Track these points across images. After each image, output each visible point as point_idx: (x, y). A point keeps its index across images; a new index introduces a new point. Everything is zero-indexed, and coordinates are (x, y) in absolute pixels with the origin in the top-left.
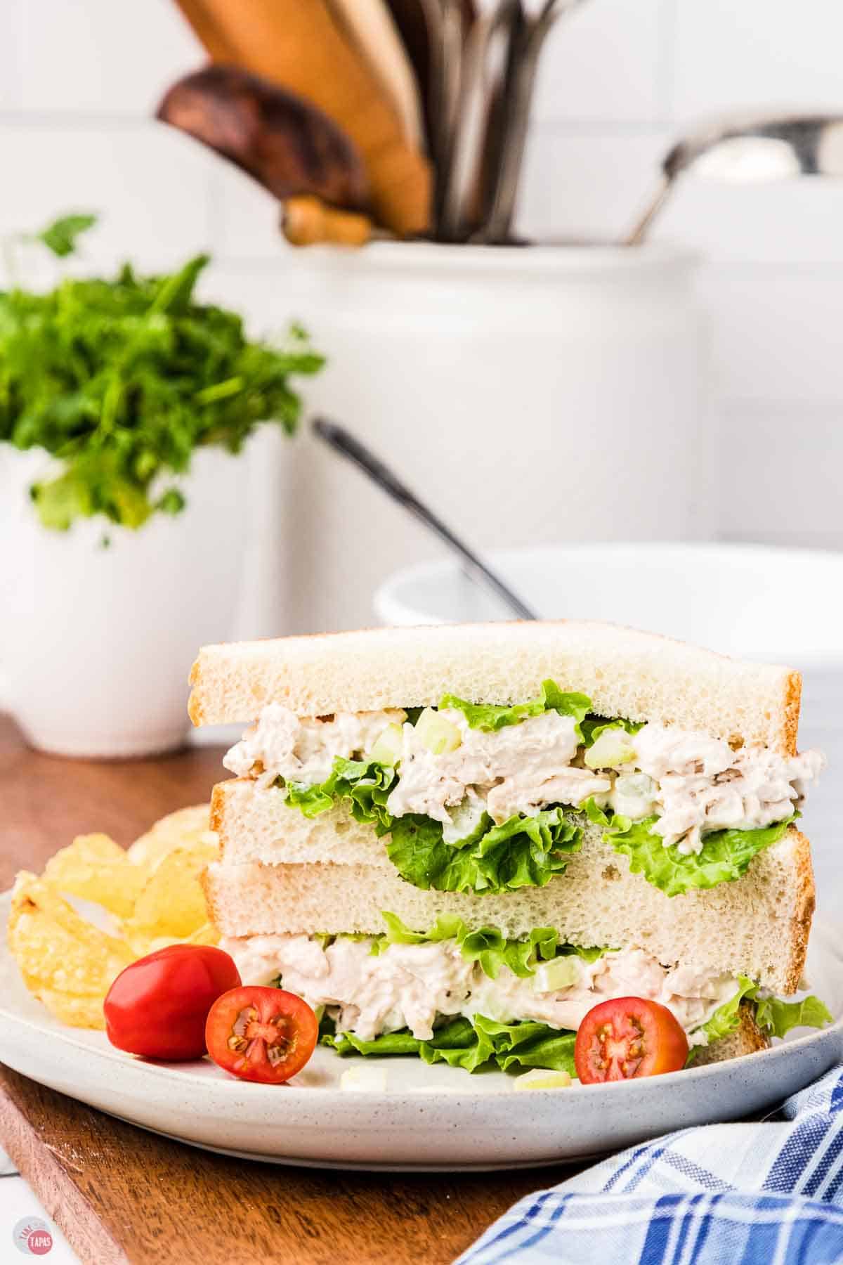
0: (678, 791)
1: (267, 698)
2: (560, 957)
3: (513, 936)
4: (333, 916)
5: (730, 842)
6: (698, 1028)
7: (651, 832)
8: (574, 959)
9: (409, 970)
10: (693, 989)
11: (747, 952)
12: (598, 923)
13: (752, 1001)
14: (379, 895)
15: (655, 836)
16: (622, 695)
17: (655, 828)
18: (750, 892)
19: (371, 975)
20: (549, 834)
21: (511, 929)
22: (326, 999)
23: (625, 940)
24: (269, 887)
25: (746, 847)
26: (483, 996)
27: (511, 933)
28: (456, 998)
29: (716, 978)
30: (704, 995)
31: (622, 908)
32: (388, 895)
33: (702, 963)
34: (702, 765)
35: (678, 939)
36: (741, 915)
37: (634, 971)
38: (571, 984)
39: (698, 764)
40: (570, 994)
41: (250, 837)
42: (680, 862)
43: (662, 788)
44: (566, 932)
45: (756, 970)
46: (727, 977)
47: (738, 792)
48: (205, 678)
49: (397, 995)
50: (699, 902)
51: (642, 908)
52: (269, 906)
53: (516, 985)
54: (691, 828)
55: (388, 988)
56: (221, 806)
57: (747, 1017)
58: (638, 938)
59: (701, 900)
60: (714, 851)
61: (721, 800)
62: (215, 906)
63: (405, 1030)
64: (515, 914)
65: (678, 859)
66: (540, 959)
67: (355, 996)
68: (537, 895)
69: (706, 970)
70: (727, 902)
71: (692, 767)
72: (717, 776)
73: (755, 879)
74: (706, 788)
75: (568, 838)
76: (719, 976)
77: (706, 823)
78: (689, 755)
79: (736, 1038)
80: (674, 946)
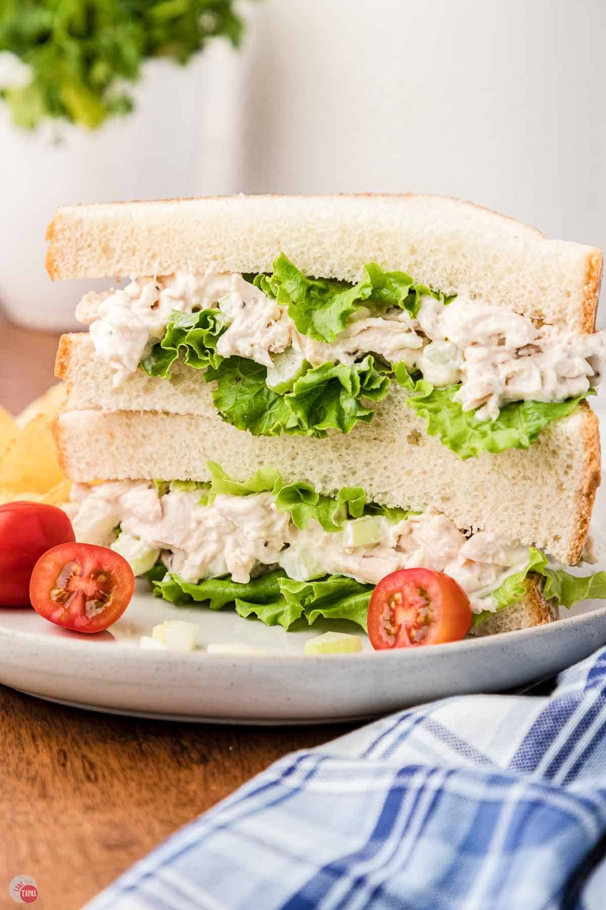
0: (480, 361)
1: (116, 257)
2: (368, 516)
3: (324, 492)
4: (167, 463)
5: (524, 413)
6: (489, 595)
7: (454, 400)
8: (381, 520)
9: (230, 519)
10: (484, 555)
11: (536, 524)
12: (403, 485)
13: (540, 575)
14: (208, 444)
15: (456, 404)
16: (433, 270)
17: (456, 396)
18: (541, 464)
19: (199, 523)
20: (358, 379)
21: (324, 485)
22: (157, 542)
23: (425, 504)
24: (112, 435)
25: (538, 418)
26: (298, 550)
27: (324, 488)
28: (273, 548)
29: (507, 546)
30: (496, 561)
31: (424, 472)
32: (217, 445)
33: (493, 530)
34: (504, 339)
35: (473, 505)
36: (531, 486)
37: (434, 534)
38: (376, 542)
39: (501, 337)
40: (376, 552)
41: (93, 385)
42: (475, 428)
43: (467, 359)
44: (372, 493)
45: (543, 538)
46: (516, 545)
47: (537, 365)
48: (60, 236)
49: (220, 541)
50: (493, 470)
51: (442, 473)
52: (113, 455)
53: (328, 541)
54: (491, 395)
55: (214, 536)
56: (68, 354)
57: (534, 590)
58: (437, 501)
59: (496, 468)
60: (509, 420)
61: (521, 371)
62: (65, 453)
63: (227, 577)
64: (329, 472)
65: (474, 425)
66: (350, 517)
67: (183, 542)
68: (348, 454)
69: (498, 538)
70: (519, 471)
71: (495, 340)
72: (518, 349)
73: (546, 452)
74: (508, 361)
75: (376, 386)
76: (509, 544)
77: (505, 393)
78: (493, 326)
79: (522, 609)
80: (469, 511)
